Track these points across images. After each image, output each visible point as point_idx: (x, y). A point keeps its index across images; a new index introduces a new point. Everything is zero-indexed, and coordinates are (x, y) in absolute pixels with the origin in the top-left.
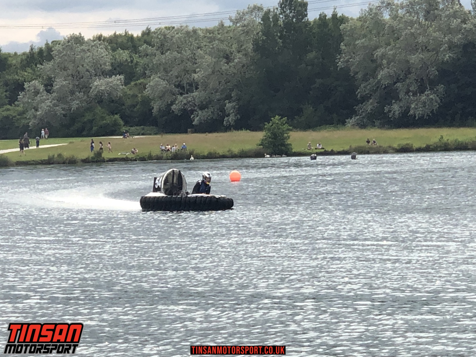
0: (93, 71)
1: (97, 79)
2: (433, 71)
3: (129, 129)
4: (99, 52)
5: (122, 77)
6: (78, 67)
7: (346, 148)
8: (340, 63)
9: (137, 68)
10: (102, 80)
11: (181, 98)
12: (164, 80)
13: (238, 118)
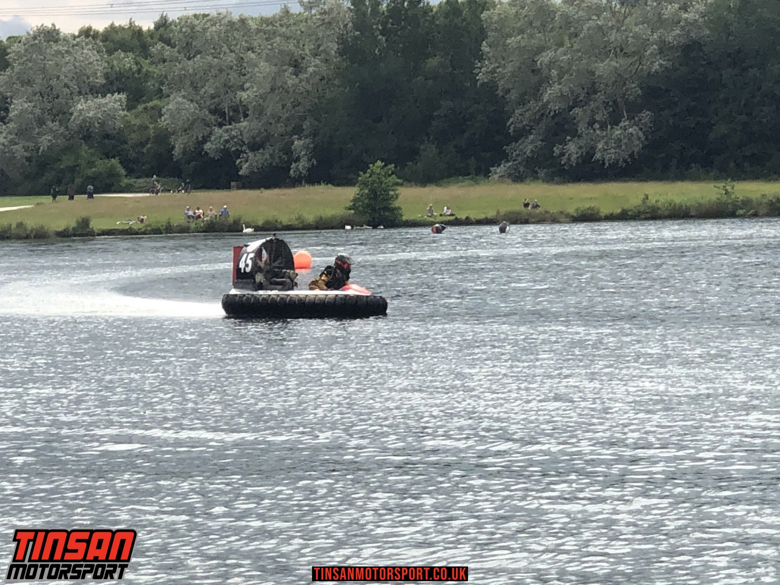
0: (75, 87)
1: (82, 100)
2: (634, 90)
3: (135, 182)
4: (84, 55)
5: (123, 96)
6: (50, 79)
7: (491, 214)
8: (481, 74)
9: (147, 82)
10: (89, 101)
11: (221, 131)
12: (192, 101)
13: (313, 164)
